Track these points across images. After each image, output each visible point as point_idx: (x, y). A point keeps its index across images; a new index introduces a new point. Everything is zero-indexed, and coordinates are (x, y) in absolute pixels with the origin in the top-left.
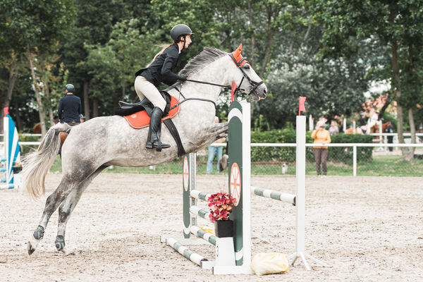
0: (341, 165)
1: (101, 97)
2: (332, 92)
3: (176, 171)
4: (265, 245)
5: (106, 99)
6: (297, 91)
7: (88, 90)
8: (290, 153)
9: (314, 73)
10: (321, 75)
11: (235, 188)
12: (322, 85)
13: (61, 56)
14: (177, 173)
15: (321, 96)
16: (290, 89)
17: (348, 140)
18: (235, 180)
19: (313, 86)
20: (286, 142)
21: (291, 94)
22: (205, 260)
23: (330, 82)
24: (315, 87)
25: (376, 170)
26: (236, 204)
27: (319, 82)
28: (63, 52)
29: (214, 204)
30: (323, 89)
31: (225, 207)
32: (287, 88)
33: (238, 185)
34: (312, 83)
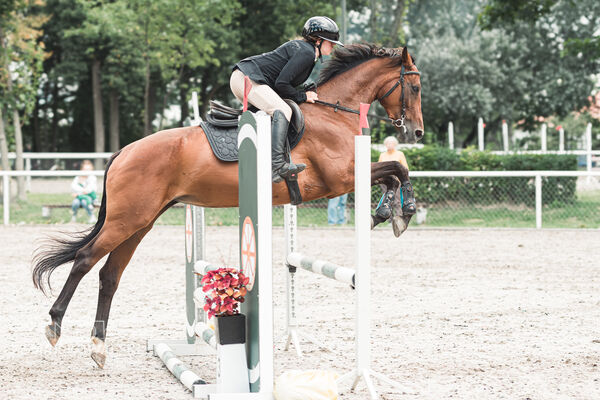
0: (522, 207)
1: (123, 87)
2: (534, 75)
3: (228, 221)
4: (324, 355)
5: (132, 91)
6: (474, 73)
7: (99, 76)
8: (433, 188)
9: (501, 41)
10: (514, 46)
11: (248, 260)
12: (516, 61)
13: (51, 16)
14: (229, 225)
15: (515, 82)
16: (461, 70)
17: (534, 165)
18: (249, 246)
19: (499, 65)
20: (426, 168)
21: (462, 79)
22: (201, 382)
23: (529, 57)
24: (504, 67)
25: (581, 217)
26: (250, 287)
27: (511, 59)
28: (57, 9)
29: (212, 287)
30: (519, 70)
31: (230, 292)
32: (457, 68)
33: (252, 254)
34: (499, 60)
